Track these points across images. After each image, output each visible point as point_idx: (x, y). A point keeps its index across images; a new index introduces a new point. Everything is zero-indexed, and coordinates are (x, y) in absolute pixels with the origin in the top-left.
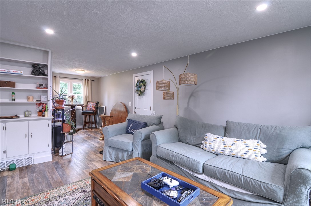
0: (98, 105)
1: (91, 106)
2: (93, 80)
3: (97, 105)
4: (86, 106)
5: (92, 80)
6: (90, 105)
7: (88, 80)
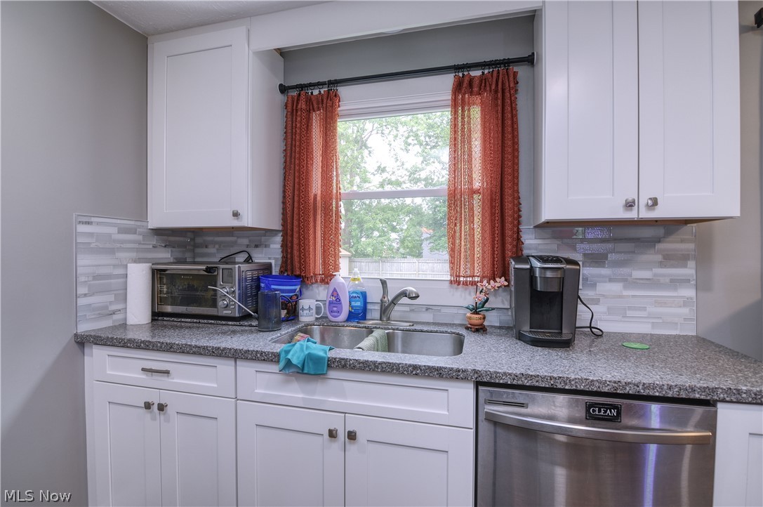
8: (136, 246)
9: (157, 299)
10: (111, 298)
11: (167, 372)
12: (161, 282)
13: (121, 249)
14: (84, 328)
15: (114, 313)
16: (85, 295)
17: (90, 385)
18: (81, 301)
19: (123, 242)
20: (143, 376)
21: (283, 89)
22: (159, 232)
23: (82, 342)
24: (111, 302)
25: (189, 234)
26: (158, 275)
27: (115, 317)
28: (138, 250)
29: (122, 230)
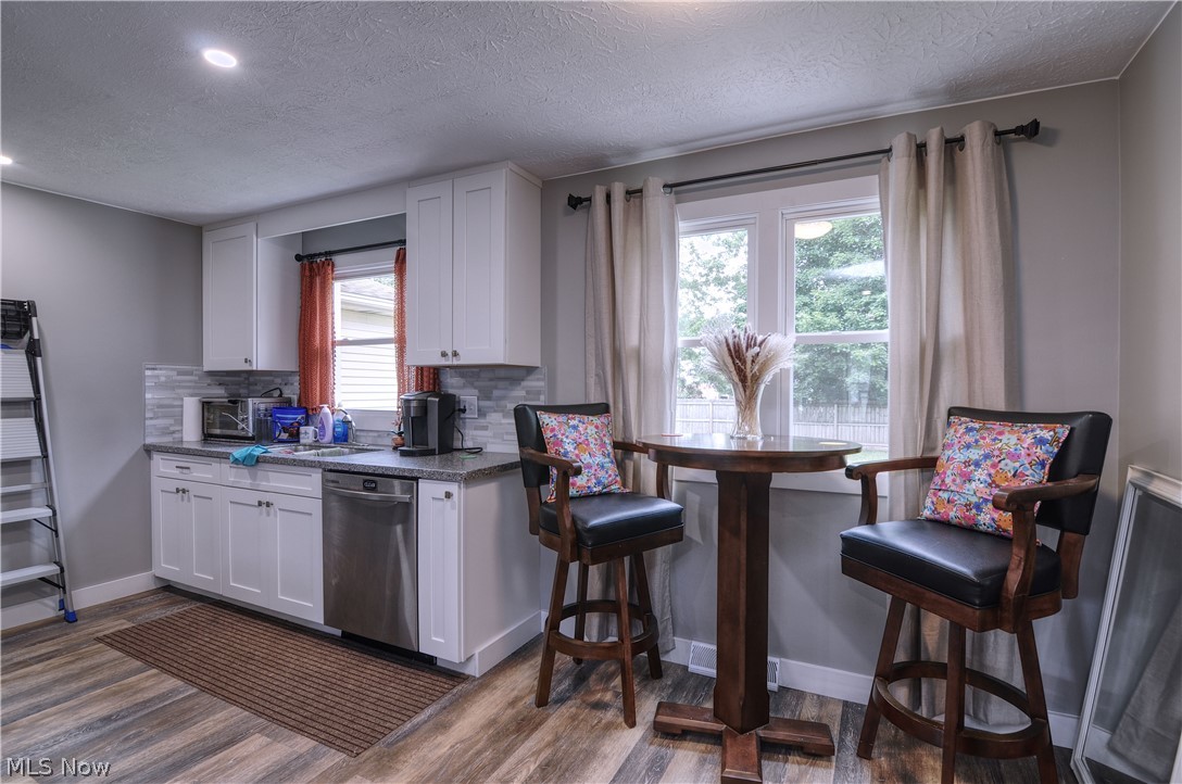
0: (1094, 464)
1: (980, 474)
2: (1031, 131)
3: (1074, 462)
4: (926, 464)
5: (1019, 130)
6: (960, 456)
7: (953, 145)
8: (193, 384)
9: (206, 425)
10: (172, 421)
11: (188, 468)
12: (208, 412)
13: (179, 387)
14: (150, 440)
15: (174, 432)
16: (151, 418)
17: (154, 480)
18: (148, 422)
19: (180, 382)
20: (178, 471)
21: (298, 258)
22: (211, 373)
23: (149, 450)
24: (171, 425)
25: (245, 375)
26: (206, 406)
27: (176, 435)
28: (194, 388)
29: (180, 373)
